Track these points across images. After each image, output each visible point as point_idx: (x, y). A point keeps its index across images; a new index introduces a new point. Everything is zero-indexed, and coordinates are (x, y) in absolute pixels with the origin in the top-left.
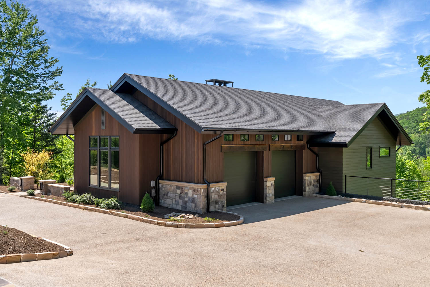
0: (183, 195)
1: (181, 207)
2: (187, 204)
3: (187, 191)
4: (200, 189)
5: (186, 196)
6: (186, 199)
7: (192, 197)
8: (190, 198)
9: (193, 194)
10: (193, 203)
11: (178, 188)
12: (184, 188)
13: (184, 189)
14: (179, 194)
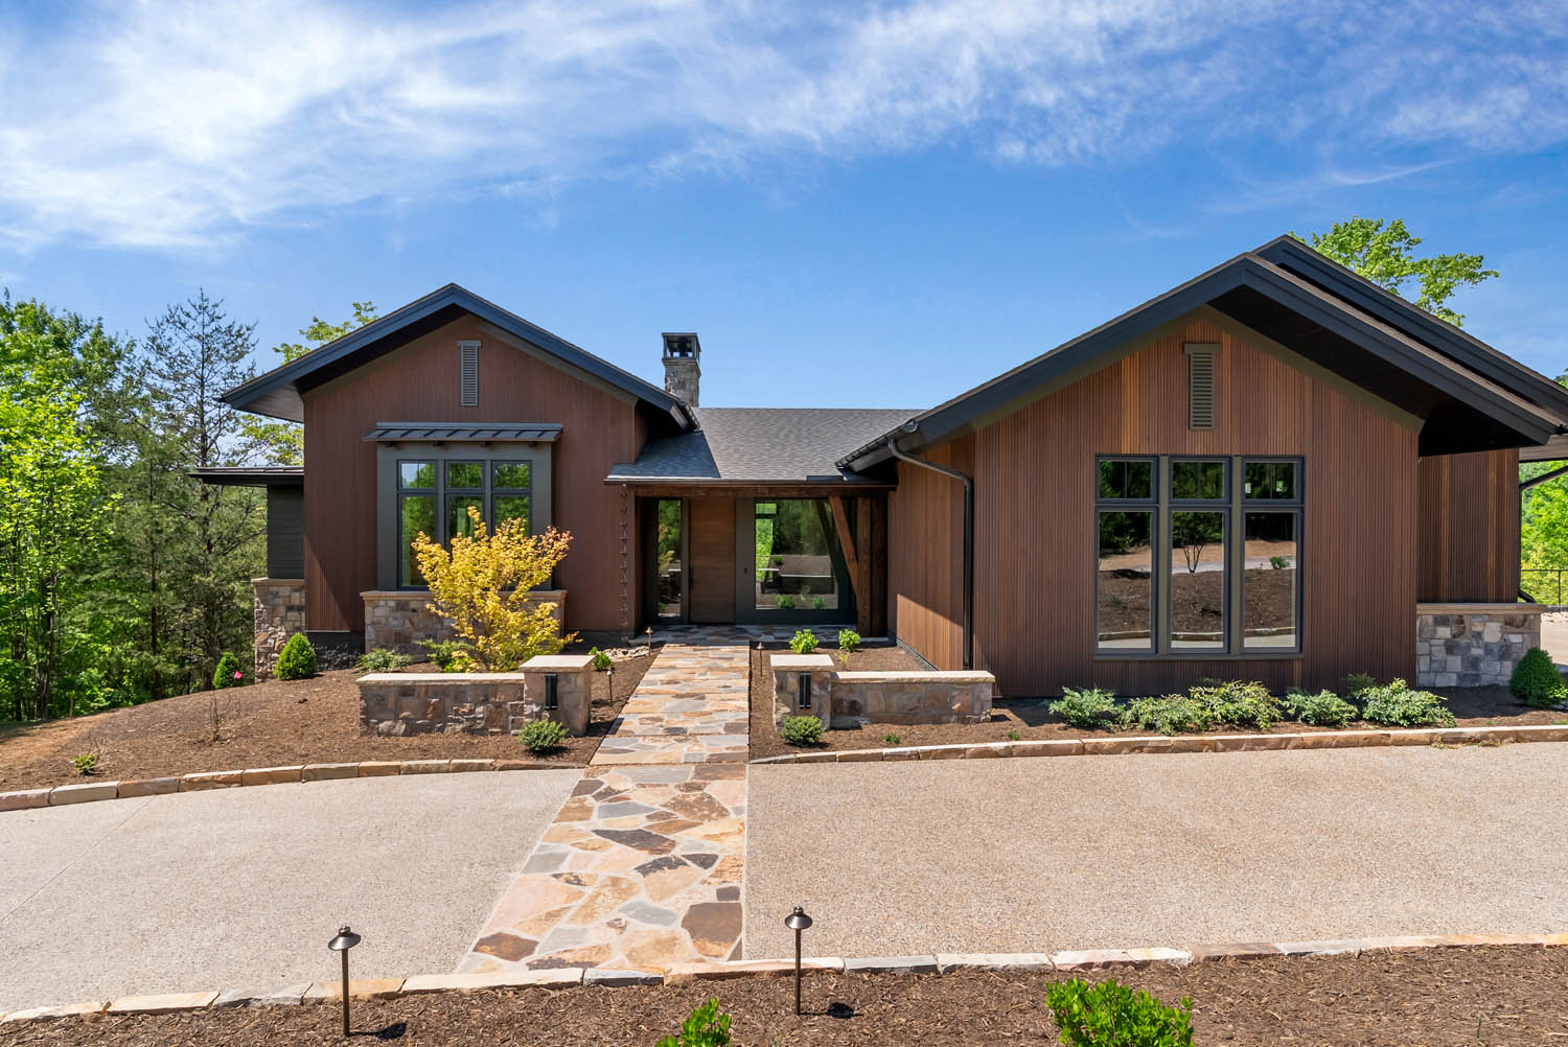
0: (1463, 641)
1: (1454, 677)
2: (1482, 665)
3: (1479, 628)
4: (1532, 617)
5: (1474, 643)
6: (1476, 652)
7: (1500, 642)
8: (1493, 647)
9: (1504, 632)
10: (1507, 660)
11: (1442, 621)
12: (1465, 618)
13: (1467, 624)
14: (1447, 641)
